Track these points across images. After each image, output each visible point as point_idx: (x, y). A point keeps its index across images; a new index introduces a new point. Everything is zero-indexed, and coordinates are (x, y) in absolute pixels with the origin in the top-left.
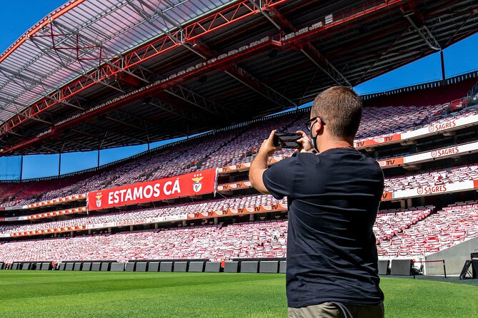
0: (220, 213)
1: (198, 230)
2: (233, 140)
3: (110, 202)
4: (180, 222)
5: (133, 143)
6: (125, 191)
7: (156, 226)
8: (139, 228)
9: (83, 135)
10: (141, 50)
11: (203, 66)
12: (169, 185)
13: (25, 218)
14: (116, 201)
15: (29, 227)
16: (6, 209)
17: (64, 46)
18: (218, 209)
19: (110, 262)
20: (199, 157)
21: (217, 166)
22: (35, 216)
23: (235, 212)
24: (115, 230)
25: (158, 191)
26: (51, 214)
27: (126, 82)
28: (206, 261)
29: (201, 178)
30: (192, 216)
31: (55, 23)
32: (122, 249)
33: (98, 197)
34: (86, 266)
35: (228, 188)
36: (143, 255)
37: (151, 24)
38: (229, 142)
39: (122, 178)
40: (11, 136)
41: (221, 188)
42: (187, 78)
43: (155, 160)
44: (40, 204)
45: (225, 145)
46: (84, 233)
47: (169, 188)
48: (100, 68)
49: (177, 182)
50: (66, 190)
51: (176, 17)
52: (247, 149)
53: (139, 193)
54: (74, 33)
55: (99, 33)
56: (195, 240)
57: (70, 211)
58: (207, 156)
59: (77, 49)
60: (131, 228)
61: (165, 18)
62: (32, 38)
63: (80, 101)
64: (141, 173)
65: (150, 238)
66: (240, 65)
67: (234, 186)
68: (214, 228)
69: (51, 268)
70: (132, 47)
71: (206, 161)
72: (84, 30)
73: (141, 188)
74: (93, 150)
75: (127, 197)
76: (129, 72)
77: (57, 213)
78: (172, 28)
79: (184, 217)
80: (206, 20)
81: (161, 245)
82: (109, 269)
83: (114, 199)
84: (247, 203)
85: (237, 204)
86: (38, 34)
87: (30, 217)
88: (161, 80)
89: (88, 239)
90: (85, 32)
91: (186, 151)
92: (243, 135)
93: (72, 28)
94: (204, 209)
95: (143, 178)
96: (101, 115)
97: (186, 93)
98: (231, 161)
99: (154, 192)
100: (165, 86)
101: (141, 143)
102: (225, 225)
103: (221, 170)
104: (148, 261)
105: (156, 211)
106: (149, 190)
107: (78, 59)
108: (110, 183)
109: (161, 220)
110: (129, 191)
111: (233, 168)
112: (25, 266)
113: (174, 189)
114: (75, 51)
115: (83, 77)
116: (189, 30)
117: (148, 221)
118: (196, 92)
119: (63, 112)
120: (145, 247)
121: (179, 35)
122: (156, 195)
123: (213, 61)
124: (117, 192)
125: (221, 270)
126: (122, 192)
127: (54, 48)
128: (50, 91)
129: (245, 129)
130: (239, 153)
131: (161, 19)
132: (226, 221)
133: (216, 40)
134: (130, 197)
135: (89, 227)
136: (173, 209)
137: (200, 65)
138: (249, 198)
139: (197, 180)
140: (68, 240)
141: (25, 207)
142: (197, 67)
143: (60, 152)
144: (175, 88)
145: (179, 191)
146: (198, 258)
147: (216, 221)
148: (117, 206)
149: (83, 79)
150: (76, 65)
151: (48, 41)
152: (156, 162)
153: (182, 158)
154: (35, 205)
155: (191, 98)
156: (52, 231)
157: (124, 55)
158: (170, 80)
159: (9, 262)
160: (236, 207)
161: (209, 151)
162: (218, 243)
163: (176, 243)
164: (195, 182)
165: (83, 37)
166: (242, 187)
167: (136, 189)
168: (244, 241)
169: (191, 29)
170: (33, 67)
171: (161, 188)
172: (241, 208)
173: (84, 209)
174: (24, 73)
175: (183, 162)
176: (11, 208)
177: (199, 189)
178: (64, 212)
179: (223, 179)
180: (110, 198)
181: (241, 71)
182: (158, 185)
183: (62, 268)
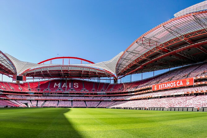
0: (195, 92)
1: (188, 97)
2: (198, 68)
3: (160, 88)
4: (182, 95)
5: (165, 68)
6: (164, 84)
7: (174, 96)
8: (168, 96)
9: (149, 67)
10: (169, 42)
11: (190, 46)
12: (178, 83)
13: (133, 94)
14: (161, 88)
15: (135, 96)
16: (128, 91)
17: (145, 43)
18: (194, 90)
19: (163, 108)
20: (187, 73)
21: (193, 76)
22: (136, 93)
23: (200, 92)
24: (161, 97)
25: (175, 84)
26: (141, 92)
27: (164, 51)
28: (193, 108)
29: (189, 81)
30: (186, 93)
31: (144, 37)
32: (165, 103)
33: (155, 87)
34: (156, 109)
35: (197, 84)
36: (172, 106)
37: (173, 35)
38: (197, 68)
39: (162, 80)
40: (129, 69)
41: (195, 84)
42: (184, 49)
43: (172, 74)
44: (138, 89)
45: (196, 69)
46: (152, 98)
47: (179, 84)
48: (156, 47)
49: (181, 82)
50: (145, 84)
51: (181, 33)
52: (203, 71)
53: (169, 86)
54: (149, 39)
55: (157, 38)
56: (188, 101)
57: (147, 91)
58: (190, 73)
59: (150, 43)
60: (166, 97)
61: (178, 33)
62: (136, 42)
63: (149, 57)
64: (168, 78)
65: (173, 100)
66: (201, 46)
67: (199, 83)
68: (193, 97)
69: (145, 109)
70: (166, 41)
71: (190, 75)
72: (152, 38)
73: (169, 84)
74: (152, 71)
75: (165, 86)
76: (165, 48)
77: (143, 92)
78: (180, 35)
79: (183, 93)
80: (191, 34)
81: (177, 102)
82: (163, 110)
83: (161, 87)
84: (203, 89)
85: (200, 89)
86: (138, 41)
87: (135, 93)
88: (175, 50)
89: (153, 100)
90: (153, 39)
91: (182, 71)
92: (201, 66)
93: (148, 38)
94: (190, 90)
95: (169, 80)
96: (156, 61)
97: (183, 53)
98: (198, 75)
99: (174, 85)
100: (177, 52)
101: (167, 68)
102: (196, 96)
103: (195, 78)
104: (175, 108)
105: (174, 91)
106: (172, 84)
107: (149, 46)
108: (159, 82)
109: (176, 94)
110: (166, 84)
111: (199, 77)
112: (138, 109)
113: (181, 84)
114: (149, 44)
115: (151, 50)
116: (185, 36)
117: (172, 94)
118: (186, 53)
119: (144, 61)
120: (172, 103)
121: (182, 37)
122: (174, 86)
123: (193, 45)
124: (162, 85)
125: (198, 111)
126: (163, 85)
127: (143, 44)
128: (141, 55)
129: (201, 64)
130: (201, 72)
131: (176, 33)
132: (197, 94)
133: (194, 39)
134: (166, 86)
135: (153, 96)
136: (179, 90)
137: (189, 46)
138: (204, 87)
139: (188, 81)
140: (147, 100)
141: (133, 90)
142: (187, 46)
143: (142, 72)
144: (180, 52)
145: (182, 85)
146: (190, 107)
147: (193, 94)
148: (161, 90)
149: (151, 51)
150: (149, 47)
151: (141, 42)
152: (173, 75)
153: (181, 73)
154: (136, 90)
155: (184, 55)
156: (142, 98)
157: (164, 44)
158: (179, 50)
159: (133, 107)
160: (200, 90)
161: (190, 71)
162: (195, 102)
163: (182, 102)
164: (187, 82)
165: (152, 40)
166: (202, 84)
167: (168, 84)
168: (203, 101)
169: (186, 36)
170: (136, 50)
171: (176, 84)
172: (202, 90)
173: (151, 90)
174: (134, 52)
175: (182, 75)
176: (129, 91)
177: (188, 84)
178: (145, 91)
179: (196, 81)
180: (160, 87)
181: (201, 47)
182: (175, 83)
183: (149, 109)
